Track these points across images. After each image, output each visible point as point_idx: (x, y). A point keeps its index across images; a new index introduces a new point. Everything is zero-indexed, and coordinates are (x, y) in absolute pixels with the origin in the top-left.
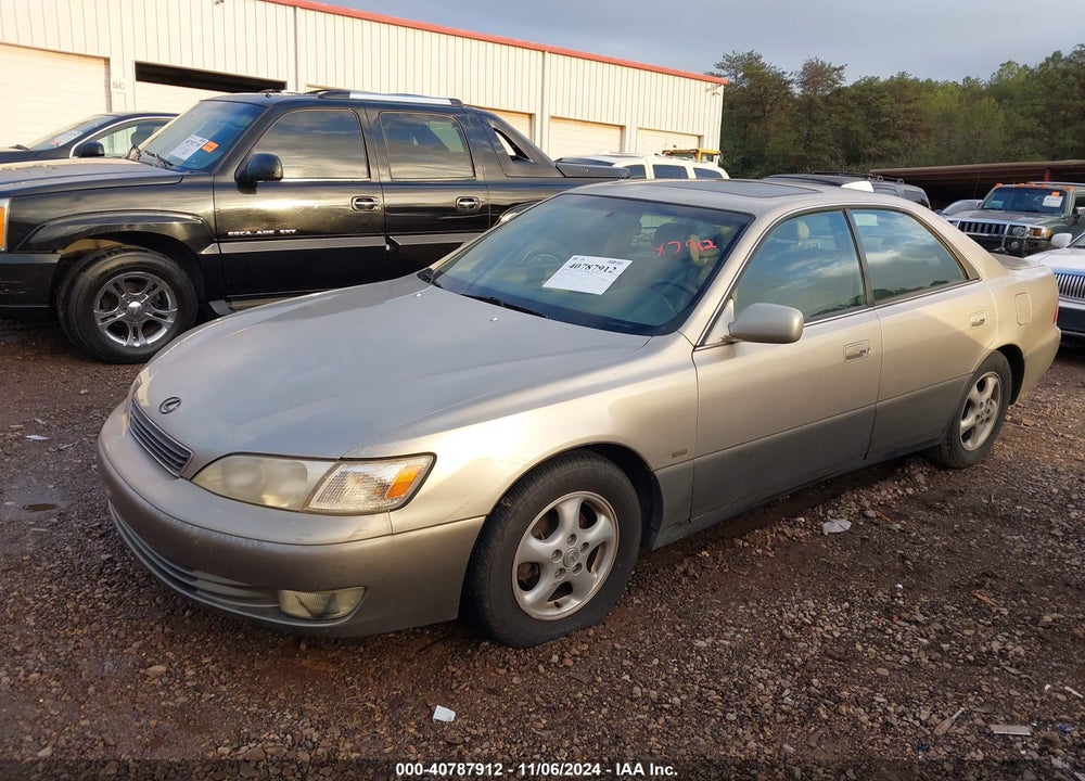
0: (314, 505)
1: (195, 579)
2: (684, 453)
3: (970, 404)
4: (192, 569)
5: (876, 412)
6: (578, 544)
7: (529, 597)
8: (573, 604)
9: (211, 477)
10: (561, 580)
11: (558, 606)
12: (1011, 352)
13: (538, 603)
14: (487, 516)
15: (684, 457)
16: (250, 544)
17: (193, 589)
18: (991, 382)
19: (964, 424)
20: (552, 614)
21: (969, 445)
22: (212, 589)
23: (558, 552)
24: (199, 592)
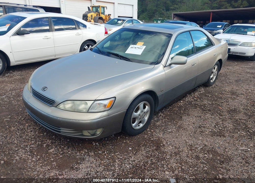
0: (90, 111)
1: (60, 130)
2: (163, 91)
3: (212, 72)
4: (59, 128)
5: (197, 77)
6: (143, 113)
7: (134, 125)
8: (141, 125)
9: (61, 106)
10: (140, 120)
11: (139, 126)
12: (220, 61)
13: (136, 126)
14: (127, 109)
15: (163, 92)
16: (76, 121)
17: (60, 132)
18: (216, 67)
19: (211, 77)
20: (138, 128)
21: (211, 81)
22: (65, 131)
23: (139, 115)
24: (61, 132)
